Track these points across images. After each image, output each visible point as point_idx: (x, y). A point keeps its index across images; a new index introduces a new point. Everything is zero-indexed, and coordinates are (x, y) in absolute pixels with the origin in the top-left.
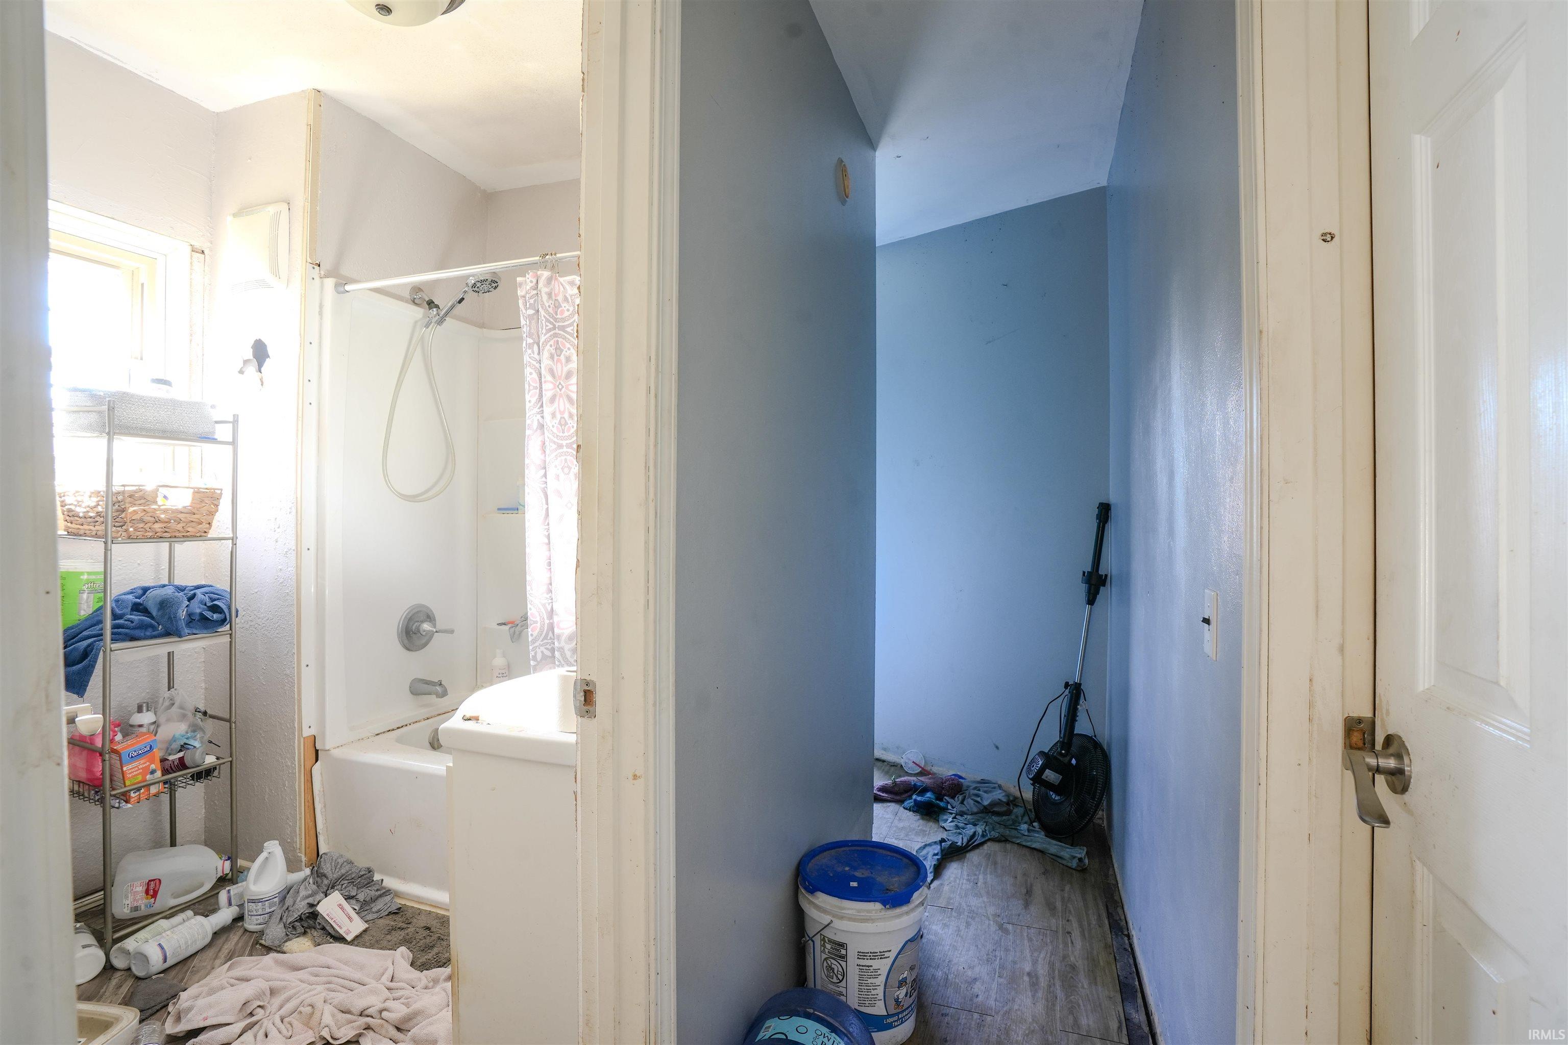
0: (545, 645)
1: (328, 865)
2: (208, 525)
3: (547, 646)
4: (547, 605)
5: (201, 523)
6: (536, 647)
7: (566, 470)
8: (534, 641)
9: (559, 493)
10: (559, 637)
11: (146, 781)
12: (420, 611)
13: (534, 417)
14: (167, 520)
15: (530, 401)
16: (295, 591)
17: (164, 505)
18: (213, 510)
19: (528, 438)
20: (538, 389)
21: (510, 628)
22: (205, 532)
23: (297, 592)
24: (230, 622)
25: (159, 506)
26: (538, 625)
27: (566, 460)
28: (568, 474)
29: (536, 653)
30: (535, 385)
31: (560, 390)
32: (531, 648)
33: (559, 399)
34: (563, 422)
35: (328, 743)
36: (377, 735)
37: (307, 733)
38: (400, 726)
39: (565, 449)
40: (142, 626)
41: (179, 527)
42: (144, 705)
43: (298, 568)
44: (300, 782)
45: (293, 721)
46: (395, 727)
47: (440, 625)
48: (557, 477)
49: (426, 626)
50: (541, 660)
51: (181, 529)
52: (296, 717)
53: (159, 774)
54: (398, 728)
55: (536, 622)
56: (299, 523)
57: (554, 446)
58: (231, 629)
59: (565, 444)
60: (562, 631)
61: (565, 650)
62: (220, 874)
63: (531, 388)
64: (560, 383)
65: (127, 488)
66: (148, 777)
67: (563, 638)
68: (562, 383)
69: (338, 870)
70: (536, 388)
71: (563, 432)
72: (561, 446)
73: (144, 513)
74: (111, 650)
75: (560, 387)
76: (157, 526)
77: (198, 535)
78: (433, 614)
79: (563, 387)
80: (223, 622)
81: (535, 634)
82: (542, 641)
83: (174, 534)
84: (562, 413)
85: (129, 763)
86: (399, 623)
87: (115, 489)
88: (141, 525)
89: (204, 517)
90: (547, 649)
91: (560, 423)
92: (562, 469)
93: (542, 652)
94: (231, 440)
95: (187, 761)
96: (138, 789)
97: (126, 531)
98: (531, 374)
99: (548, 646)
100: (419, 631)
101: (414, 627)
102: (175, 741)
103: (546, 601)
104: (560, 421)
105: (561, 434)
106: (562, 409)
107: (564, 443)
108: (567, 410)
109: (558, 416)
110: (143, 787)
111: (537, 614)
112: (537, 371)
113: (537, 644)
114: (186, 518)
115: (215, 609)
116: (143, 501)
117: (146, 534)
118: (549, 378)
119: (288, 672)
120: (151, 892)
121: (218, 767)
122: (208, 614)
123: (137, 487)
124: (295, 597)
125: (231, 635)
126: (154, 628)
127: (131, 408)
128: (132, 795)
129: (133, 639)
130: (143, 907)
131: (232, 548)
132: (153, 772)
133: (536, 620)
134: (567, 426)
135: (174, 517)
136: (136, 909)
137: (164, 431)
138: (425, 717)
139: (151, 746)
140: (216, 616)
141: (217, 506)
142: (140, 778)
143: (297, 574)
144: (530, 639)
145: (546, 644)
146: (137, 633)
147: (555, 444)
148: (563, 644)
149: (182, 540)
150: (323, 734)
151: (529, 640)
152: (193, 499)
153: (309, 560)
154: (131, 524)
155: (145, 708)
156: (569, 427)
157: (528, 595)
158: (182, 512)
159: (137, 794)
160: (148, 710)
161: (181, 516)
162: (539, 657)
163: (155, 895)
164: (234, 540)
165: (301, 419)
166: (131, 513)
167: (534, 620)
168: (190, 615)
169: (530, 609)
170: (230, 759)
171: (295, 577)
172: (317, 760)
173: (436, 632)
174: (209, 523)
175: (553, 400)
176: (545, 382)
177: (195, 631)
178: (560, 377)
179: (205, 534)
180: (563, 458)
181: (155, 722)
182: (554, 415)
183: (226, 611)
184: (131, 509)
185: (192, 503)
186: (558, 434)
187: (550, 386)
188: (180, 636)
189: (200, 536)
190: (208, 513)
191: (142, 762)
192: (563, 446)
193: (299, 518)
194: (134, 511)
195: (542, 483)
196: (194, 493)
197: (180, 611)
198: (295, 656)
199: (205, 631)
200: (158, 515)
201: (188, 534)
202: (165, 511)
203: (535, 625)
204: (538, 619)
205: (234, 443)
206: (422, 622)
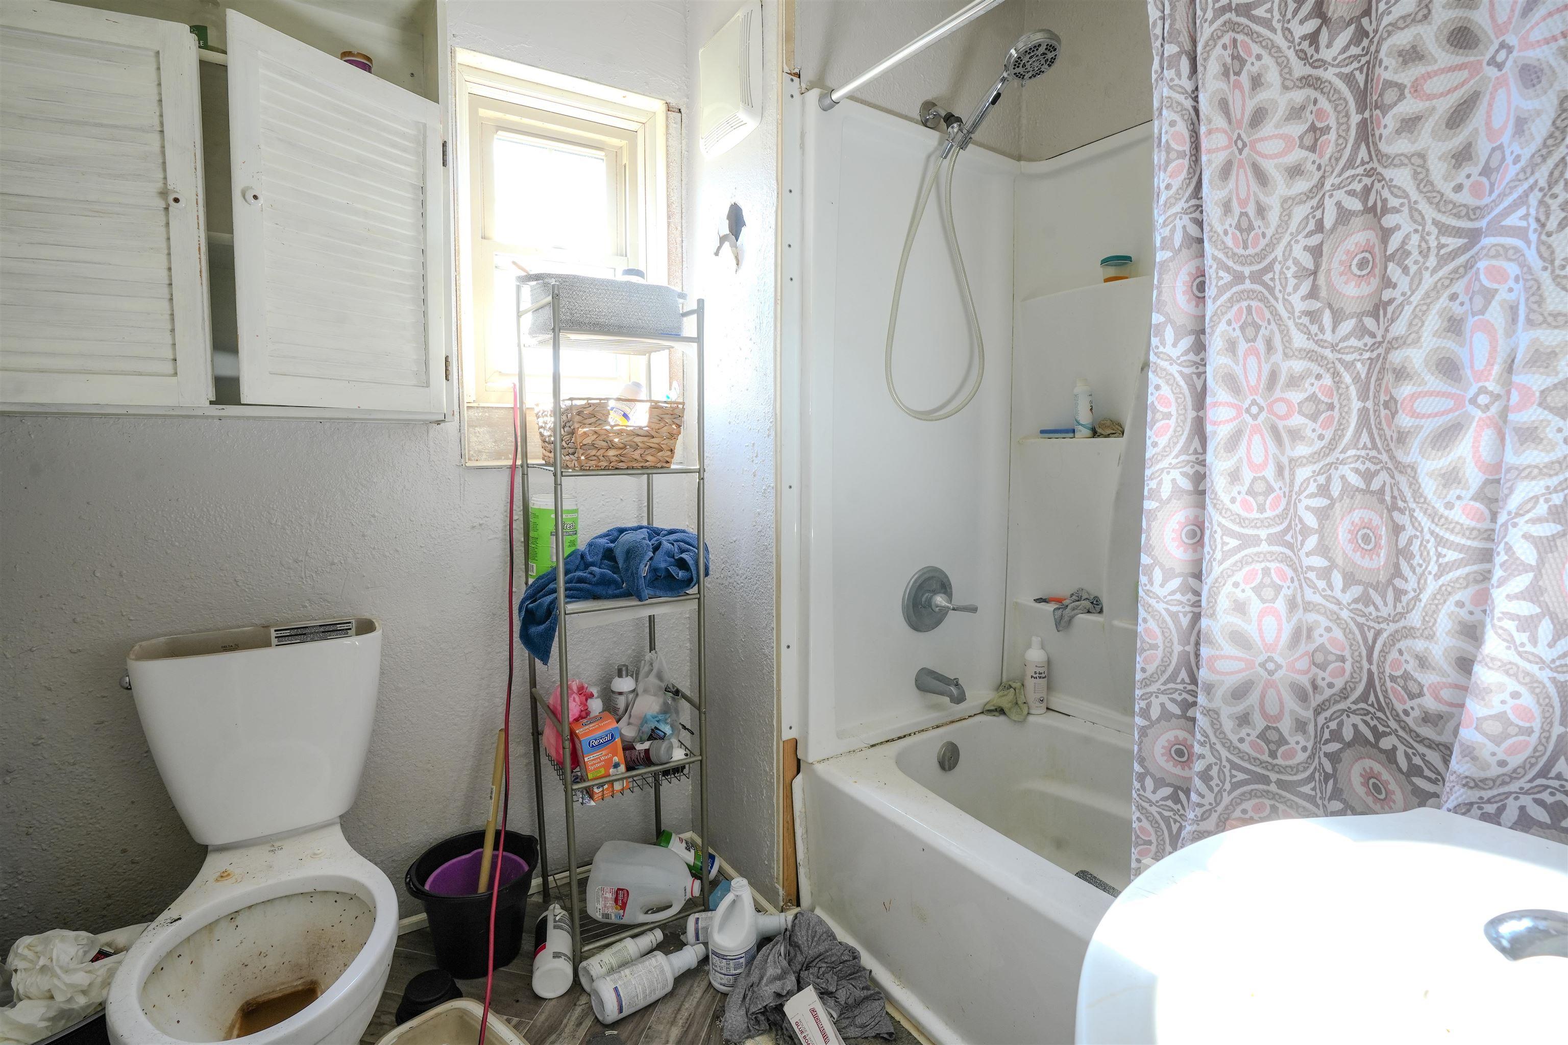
0: (1171, 694)
1: (804, 933)
2: (669, 453)
3: (1174, 696)
4: (1181, 615)
5: (661, 450)
6: (1152, 693)
7: (1250, 331)
8: (1146, 683)
9: (1232, 382)
10: (1209, 689)
11: (609, 775)
12: (933, 577)
13: (1178, 221)
14: (621, 446)
15: (1168, 187)
16: (774, 544)
17: (618, 425)
18: (675, 432)
19: (1161, 269)
20: (1188, 157)
21: (1055, 610)
22: (667, 462)
23: (777, 547)
24: (698, 582)
25: (612, 426)
26: (1160, 653)
27: (1249, 308)
28: (1254, 340)
29: (1149, 705)
30: (1180, 148)
31: (1240, 151)
32: (1138, 693)
33: (1238, 171)
34: (1245, 225)
35: (812, 754)
36: (873, 746)
37: (787, 735)
38: (902, 735)
39: (1248, 285)
40: (604, 582)
41: (636, 455)
42: (624, 668)
43: (778, 512)
44: (778, 796)
45: (772, 717)
46: (894, 736)
47: (958, 600)
48: (1232, 346)
49: (940, 600)
50: (1158, 720)
51: (638, 457)
52: (775, 712)
53: (622, 768)
54: (900, 738)
55: (1155, 647)
56: (778, 450)
57: (1227, 278)
58: (699, 592)
59: (1247, 274)
60: (1218, 677)
61: (1222, 716)
62: (689, 896)
63: (1173, 155)
64: (1239, 136)
65: (575, 402)
66: (612, 771)
67: (1219, 693)
68: (1243, 136)
69: (814, 944)
70: (1181, 155)
71: (1245, 247)
72: (1239, 278)
73: (595, 436)
74: (566, 614)
75: (1240, 144)
76: (611, 453)
77: (659, 465)
78: (949, 580)
79: (1245, 145)
80: (688, 582)
81: (1151, 669)
82: (1165, 684)
83: (631, 464)
84: (1243, 203)
85: (589, 754)
86: (905, 592)
87: (564, 405)
88: (594, 452)
89: (664, 442)
90: (1173, 700)
91: (1238, 227)
92: (1242, 328)
93: (1162, 705)
94: (695, 335)
95: (653, 758)
96: (601, 785)
97: (579, 458)
98: (1172, 124)
99: (1176, 696)
100: (930, 606)
101: (923, 599)
102: (646, 722)
103: (1179, 608)
104: (1239, 221)
105: (1241, 251)
106: (1243, 195)
107: (1247, 271)
108: (1252, 198)
109: (1236, 209)
110: (606, 782)
111: (1158, 631)
112: (1186, 117)
113: (1153, 688)
114: (643, 442)
115: (682, 564)
116: (593, 420)
117: (600, 464)
118: (1220, 121)
119: (766, 651)
120: (620, 902)
121: (687, 766)
122: (673, 570)
123: (585, 402)
124: (774, 553)
125: (699, 599)
126: (618, 586)
127: (582, 296)
128: (596, 790)
129: (596, 597)
130: (613, 917)
131: (699, 483)
132: (616, 766)
133: (1155, 642)
134: (1253, 233)
135: (630, 441)
136: (607, 916)
137: (620, 327)
138: (935, 724)
139: (612, 735)
140: (681, 574)
141: (679, 426)
142: (602, 771)
143: (777, 521)
144: (1139, 676)
145: (1171, 691)
146: (599, 590)
147: (1229, 273)
148: (1217, 703)
149: (639, 472)
150: (806, 738)
151: (1137, 679)
152: (650, 418)
153: (791, 500)
154: (581, 451)
155: (624, 673)
156: (1256, 234)
157: (1141, 593)
158: (638, 435)
159: (601, 789)
160: (627, 676)
161: (637, 439)
162: (1155, 713)
163: (623, 907)
164: (700, 471)
165: (779, 302)
166: (581, 435)
167: (1150, 642)
168: (654, 570)
169: (1145, 621)
170: (700, 758)
171: (774, 526)
172: (798, 772)
173: (954, 609)
174: (671, 450)
175: (1226, 171)
176: (1210, 132)
177: (658, 593)
178: (1239, 123)
179: (667, 465)
180: (1244, 304)
181: (633, 691)
182: (1227, 208)
183: (693, 568)
184: (581, 431)
185: (649, 422)
186: (1236, 250)
187: (1220, 140)
188: (641, 600)
189: (662, 467)
190: (669, 436)
191: (604, 753)
192: (1245, 278)
193: (779, 443)
194: (585, 433)
195: (1188, 364)
196: (652, 408)
197: (642, 566)
198: (775, 632)
199: (669, 593)
200: (611, 438)
201: (647, 464)
202: (619, 433)
203: (1152, 652)
204: (1159, 641)
205: (699, 340)
206: (935, 592)
